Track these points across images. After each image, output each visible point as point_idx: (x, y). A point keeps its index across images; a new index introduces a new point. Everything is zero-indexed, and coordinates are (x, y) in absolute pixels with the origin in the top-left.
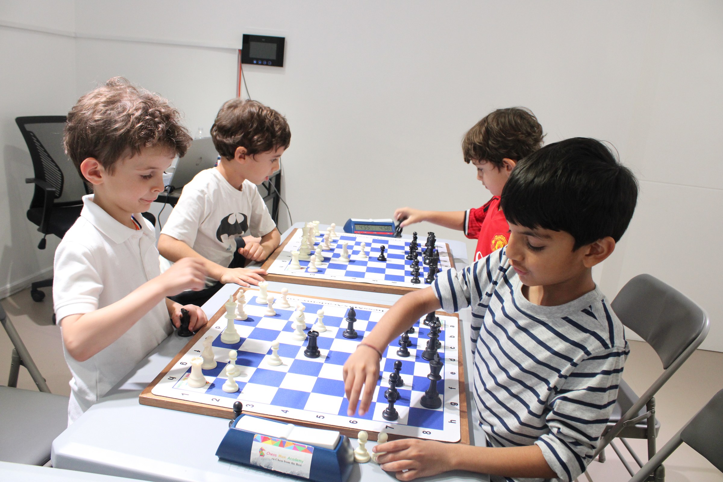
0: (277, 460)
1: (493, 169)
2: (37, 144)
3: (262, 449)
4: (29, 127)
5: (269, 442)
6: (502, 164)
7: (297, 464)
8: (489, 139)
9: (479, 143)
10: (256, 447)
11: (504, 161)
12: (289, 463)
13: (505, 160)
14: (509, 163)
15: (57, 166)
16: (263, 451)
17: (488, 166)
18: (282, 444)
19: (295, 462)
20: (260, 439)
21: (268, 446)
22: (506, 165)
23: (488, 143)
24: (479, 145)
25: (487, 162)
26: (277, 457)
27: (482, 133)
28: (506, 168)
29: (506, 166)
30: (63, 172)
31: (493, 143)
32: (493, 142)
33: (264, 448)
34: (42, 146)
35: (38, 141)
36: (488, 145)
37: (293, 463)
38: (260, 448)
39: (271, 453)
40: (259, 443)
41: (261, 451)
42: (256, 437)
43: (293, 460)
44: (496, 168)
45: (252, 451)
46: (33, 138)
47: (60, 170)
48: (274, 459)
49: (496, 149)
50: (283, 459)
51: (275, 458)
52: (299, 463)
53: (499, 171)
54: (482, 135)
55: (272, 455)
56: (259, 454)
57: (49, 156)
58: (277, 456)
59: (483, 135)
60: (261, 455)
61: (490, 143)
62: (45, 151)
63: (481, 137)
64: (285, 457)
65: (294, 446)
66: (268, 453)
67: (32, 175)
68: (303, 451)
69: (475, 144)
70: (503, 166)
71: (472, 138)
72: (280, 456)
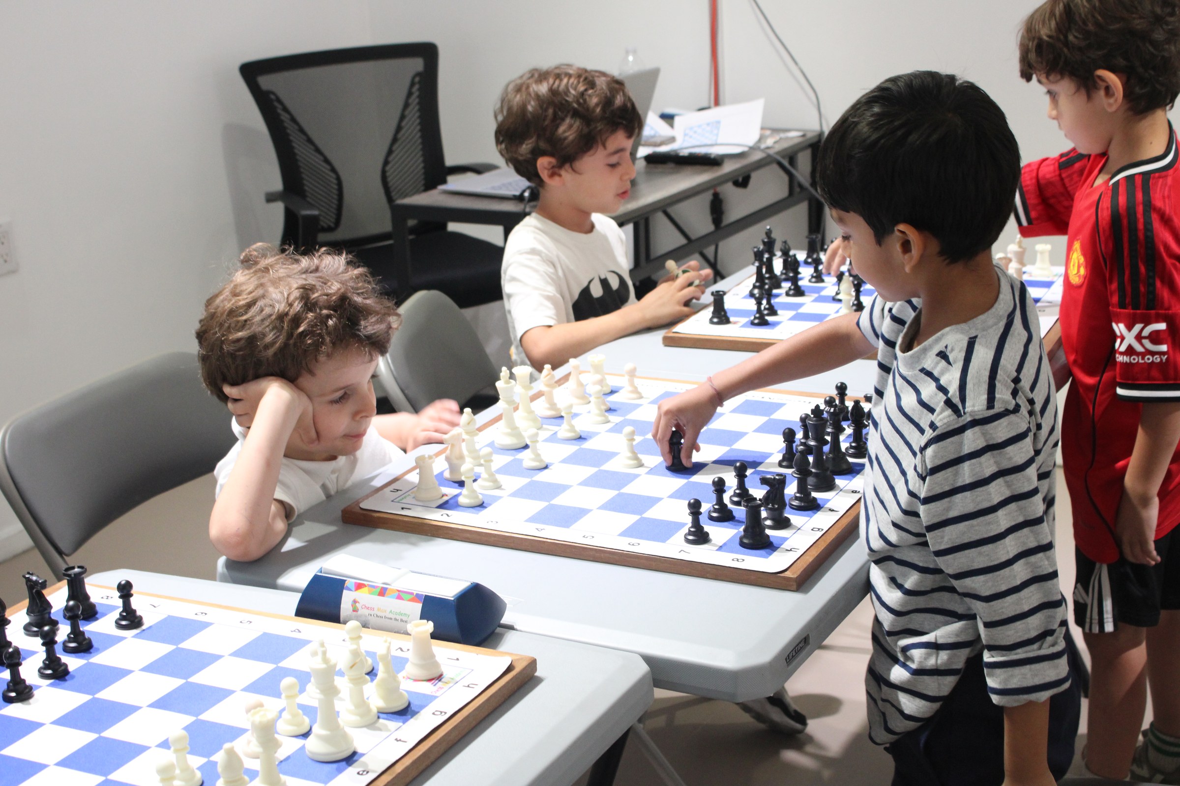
0: (375, 615)
1: (1075, 93)
2: (284, 117)
3: (355, 602)
4: (266, 82)
5: (365, 589)
6: (1095, 83)
7: (402, 620)
8: (1069, 29)
9: (1049, 37)
10: (347, 598)
11: (1100, 77)
12: (391, 619)
13: (1101, 72)
14: (1108, 80)
15: (327, 161)
16: (357, 604)
17: (1065, 87)
18: (383, 592)
19: (399, 617)
20: (353, 588)
21: (363, 596)
22: (1102, 85)
23: (1066, 37)
24: (1046, 41)
25: (1062, 77)
26: (376, 612)
27: (1055, 16)
28: (1102, 93)
29: (1103, 88)
30: (341, 174)
31: (1076, 37)
32: (1076, 34)
33: (357, 599)
34: (294, 120)
35: (286, 109)
36: (1066, 43)
37: (396, 620)
38: (352, 599)
39: (367, 606)
40: (351, 592)
41: (354, 603)
42: (347, 584)
43: (396, 613)
44: (1083, 91)
45: (342, 606)
46: (276, 104)
47: (333, 170)
48: (371, 615)
49: (1080, 49)
50: (383, 614)
51: (372, 613)
52: (404, 618)
53: (1089, 97)
54: (1055, 19)
55: (368, 608)
56: (351, 609)
57: (310, 141)
58: (376, 609)
59: (1057, 19)
60: (354, 611)
61: (1071, 38)
62: (302, 130)
63: (1053, 24)
64: (385, 611)
65: (399, 594)
66: (364, 607)
67: (277, 185)
68: (410, 600)
69: (1040, 39)
70: (1096, 87)
71: (1037, 26)
72: (379, 609)
